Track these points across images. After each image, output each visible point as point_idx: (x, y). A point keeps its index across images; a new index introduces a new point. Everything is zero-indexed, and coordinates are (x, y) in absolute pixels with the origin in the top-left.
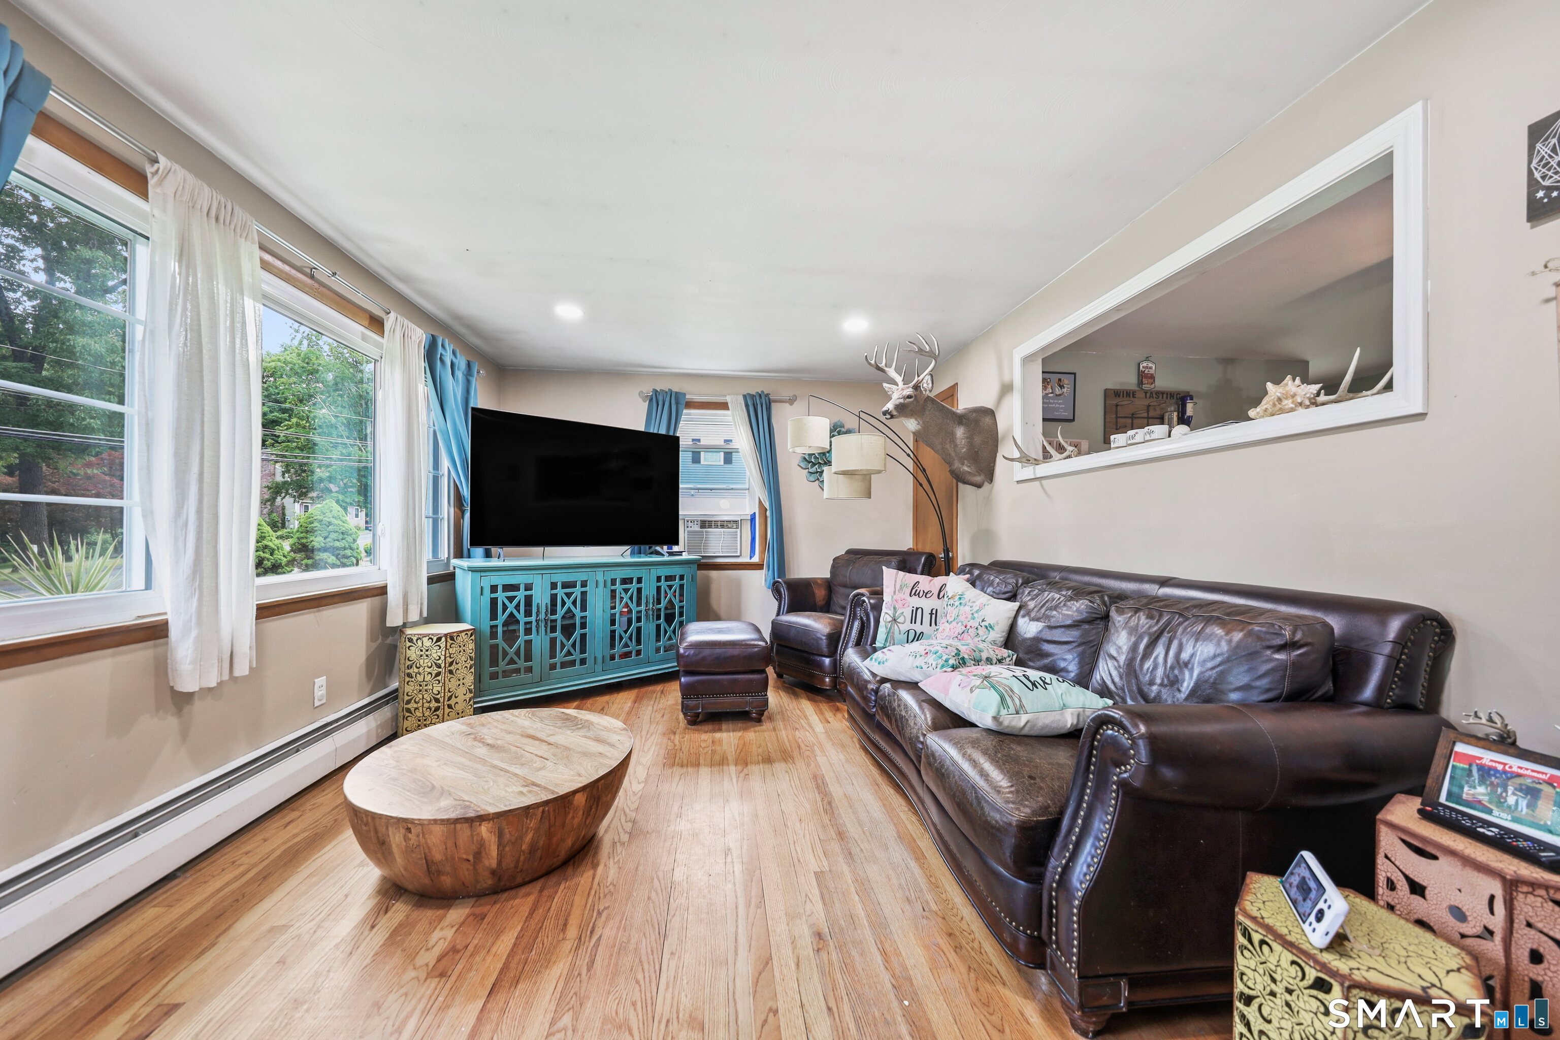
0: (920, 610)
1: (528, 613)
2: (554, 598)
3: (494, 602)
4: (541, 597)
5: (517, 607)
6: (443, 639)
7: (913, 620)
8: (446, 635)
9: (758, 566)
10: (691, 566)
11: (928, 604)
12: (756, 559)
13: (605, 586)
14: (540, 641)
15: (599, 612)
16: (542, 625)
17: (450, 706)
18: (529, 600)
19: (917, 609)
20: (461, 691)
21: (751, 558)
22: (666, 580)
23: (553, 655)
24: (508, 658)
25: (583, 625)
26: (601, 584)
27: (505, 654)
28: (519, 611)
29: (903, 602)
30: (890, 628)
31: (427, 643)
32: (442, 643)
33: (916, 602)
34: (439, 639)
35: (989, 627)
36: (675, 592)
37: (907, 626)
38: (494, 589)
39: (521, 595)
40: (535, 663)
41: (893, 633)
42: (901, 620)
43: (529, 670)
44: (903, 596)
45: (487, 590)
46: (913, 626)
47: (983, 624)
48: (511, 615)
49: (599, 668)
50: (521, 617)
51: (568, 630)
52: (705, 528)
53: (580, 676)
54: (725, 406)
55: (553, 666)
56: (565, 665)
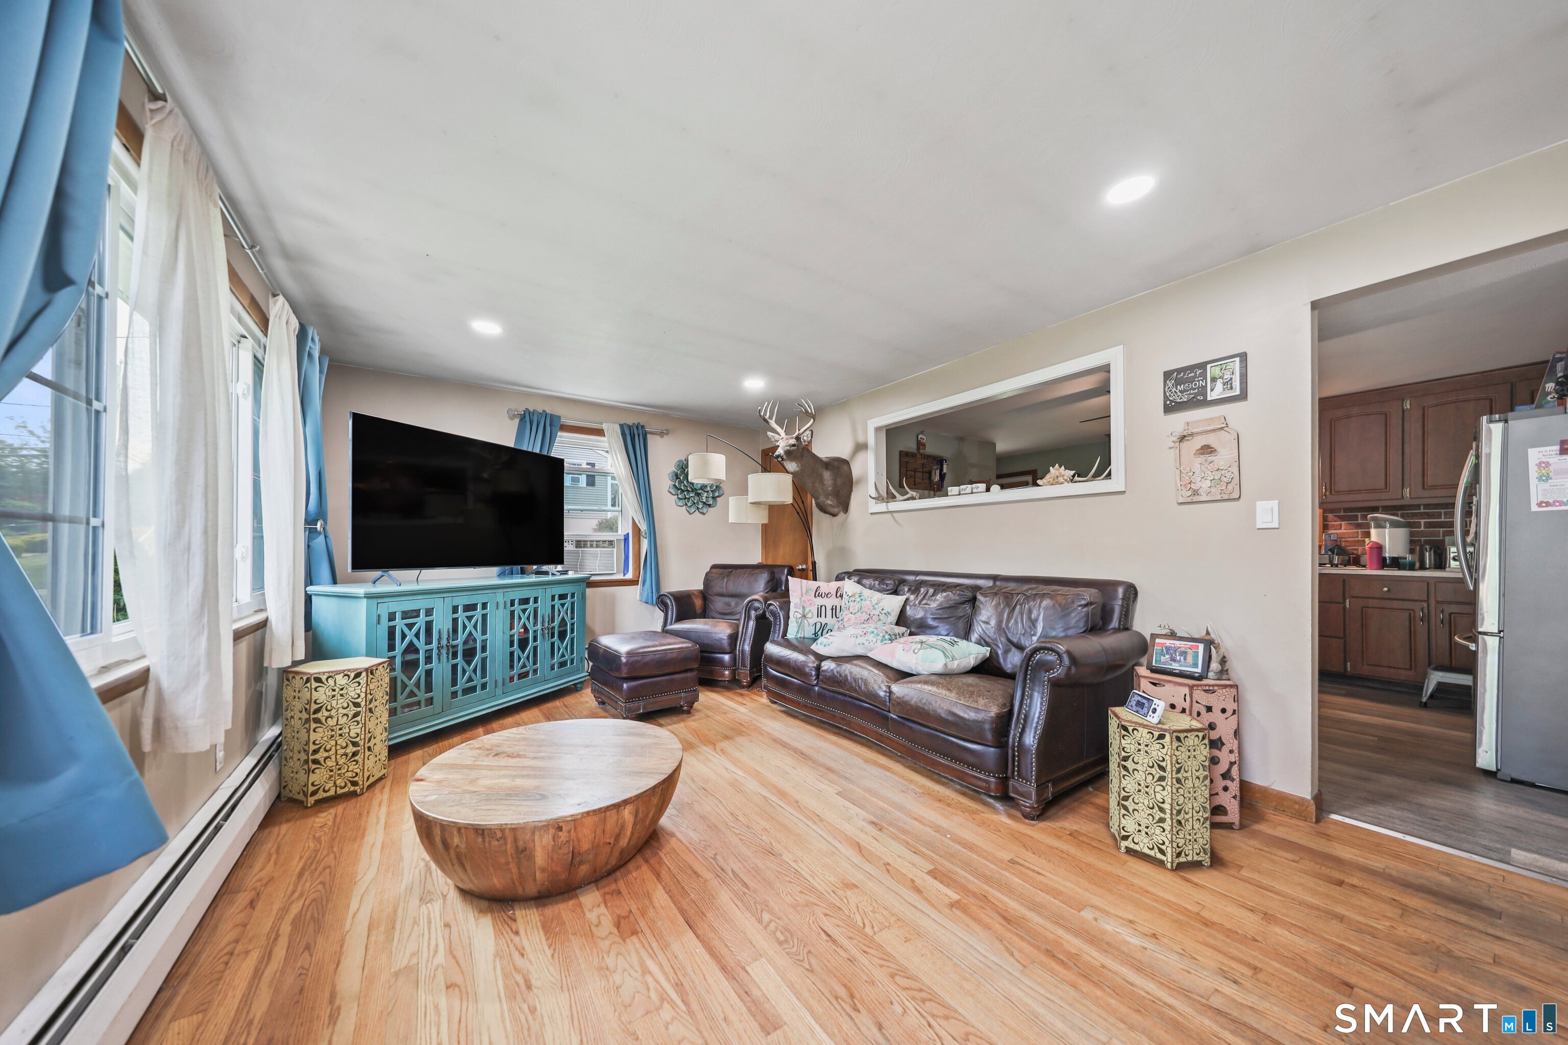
0: (823, 607)
1: (429, 641)
2: (455, 621)
3: (391, 632)
4: (442, 622)
5: (417, 634)
6: (364, 674)
7: (819, 615)
8: (366, 670)
9: (633, 582)
10: (581, 584)
11: (829, 602)
12: (630, 576)
13: (505, 608)
14: (441, 669)
15: (499, 635)
16: (444, 651)
17: (369, 749)
18: (429, 626)
19: (821, 606)
20: (380, 729)
21: (624, 575)
22: (560, 599)
23: (454, 682)
24: (407, 690)
25: (484, 649)
26: (501, 606)
27: (404, 686)
28: (419, 639)
29: (810, 602)
30: (801, 622)
31: (341, 680)
32: (363, 679)
33: (820, 601)
34: (358, 675)
35: (888, 613)
36: (567, 610)
37: (815, 619)
38: (392, 617)
39: (421, 621)
40: (436, 693)
41: (804, 626)
42: (809, 615)
43: (430, 701)
44: (809, 598)
45: (384, 618)
46: (819, 619)
47: (883, 612)
48: (411, 644)
49: (499, 691)
50: (421, 645)
51: (469, 654)
52: (581, 547)
53: (482, 701)
54: (599, 432)
55: (454, 694)
56: (466, 691)
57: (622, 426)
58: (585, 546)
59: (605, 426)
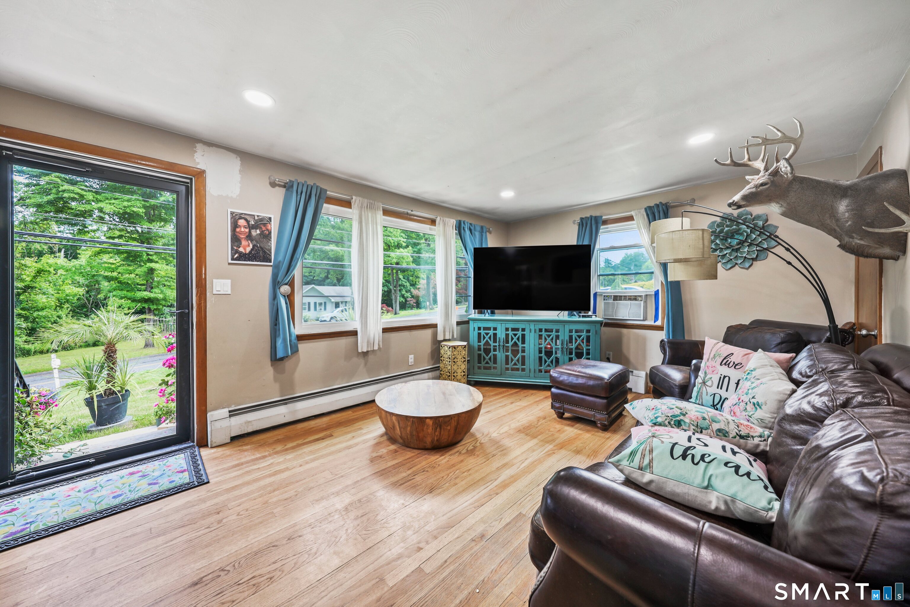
0: (727, 379)
1: (495, 341)
2: (507, 335)
3: (479, 334)
4: (501, 334)
5: (490, 338)
7: (720, 386)
8: (452, 346)
9: (663, 329)
10: (596, 324)
11: (734, 374)
12: (659, 323)
13: (535, 332)
14: (501, 355)
15: (532, 346)
16: (501, 348)
17: (454, 376)
18: (495, 335)
19: (725, 377)
20: (459, 371)
21: (655, 322)
22: (576, 332)
23: (507, 363)
24: (486, 361)
25: (523, 351)
26: (533, 331)
27: (484, 359)
28: (491, 340)
29: (713, 369)
30: (700, 389)
31: (446, 349)
32: (451, 349)
33: (725, 370)
34: (450, 348)
35: (757, 405)
36: (583, 339)
37: (713, 390)
38: (479, 329)
39: (492, 332)
40: (498, 365)
41: (702, 393)
42: (709, 383)
43: (496, 368)
44: (714, 364)
45: (476, 329)
46: (719, 391)
47: (752, 400)
48: (487, 341)
49: (532, 374)
50: (491, 343)
51: (515, 353)
52: (617, 300)
53: (521, 377)
54: (630, 218)
55: (507, 369)
56: (513, 369)
57: (646, 209)
58: (620, 300)
59: (633, 213)
